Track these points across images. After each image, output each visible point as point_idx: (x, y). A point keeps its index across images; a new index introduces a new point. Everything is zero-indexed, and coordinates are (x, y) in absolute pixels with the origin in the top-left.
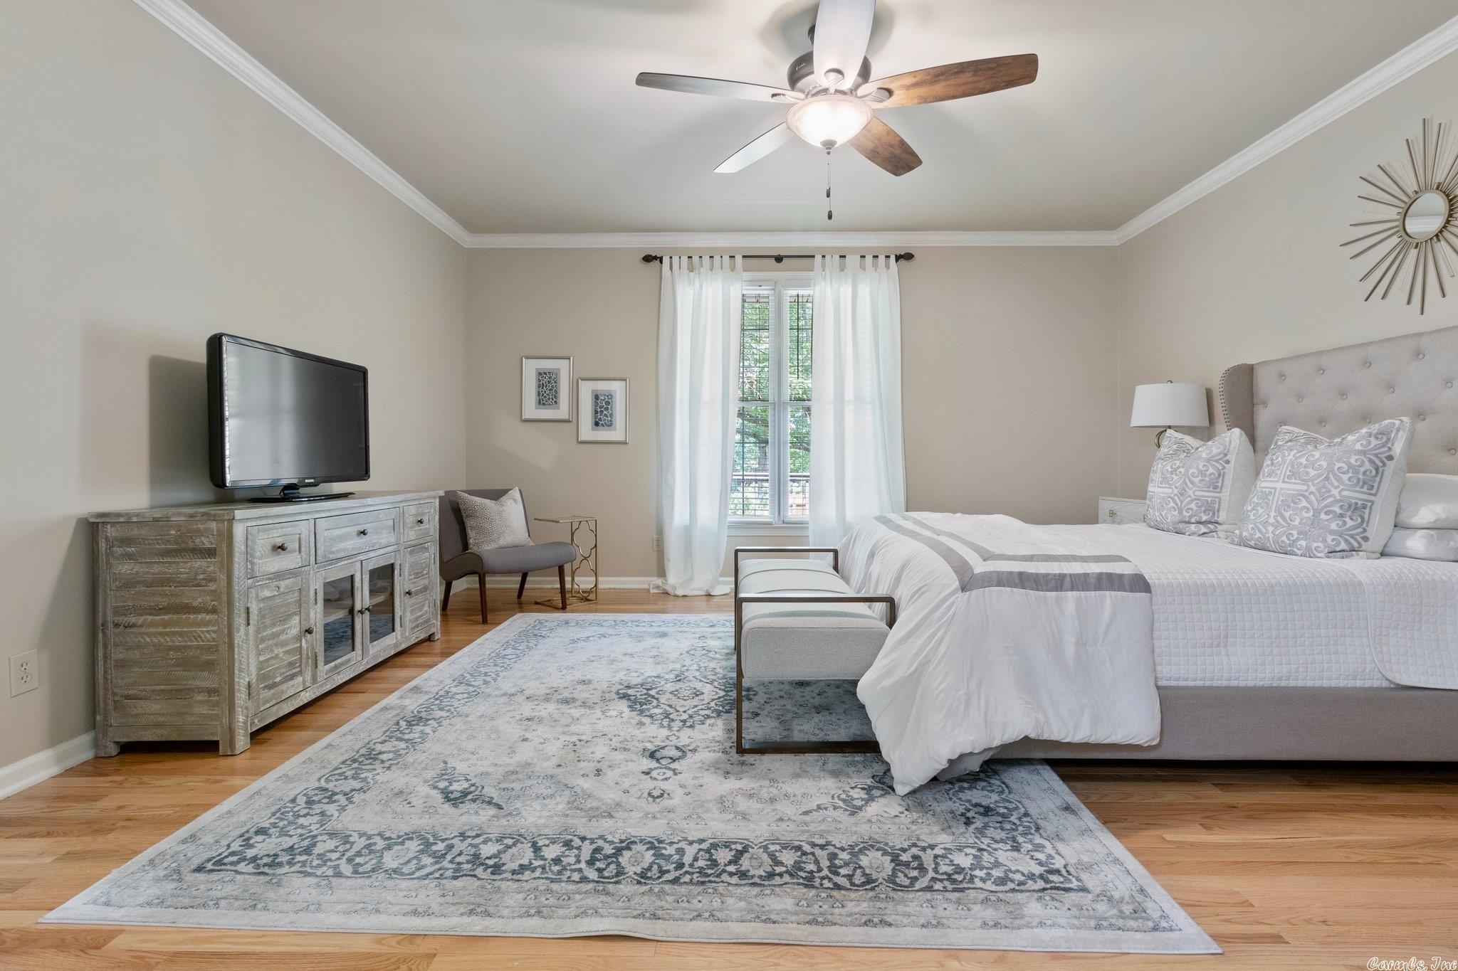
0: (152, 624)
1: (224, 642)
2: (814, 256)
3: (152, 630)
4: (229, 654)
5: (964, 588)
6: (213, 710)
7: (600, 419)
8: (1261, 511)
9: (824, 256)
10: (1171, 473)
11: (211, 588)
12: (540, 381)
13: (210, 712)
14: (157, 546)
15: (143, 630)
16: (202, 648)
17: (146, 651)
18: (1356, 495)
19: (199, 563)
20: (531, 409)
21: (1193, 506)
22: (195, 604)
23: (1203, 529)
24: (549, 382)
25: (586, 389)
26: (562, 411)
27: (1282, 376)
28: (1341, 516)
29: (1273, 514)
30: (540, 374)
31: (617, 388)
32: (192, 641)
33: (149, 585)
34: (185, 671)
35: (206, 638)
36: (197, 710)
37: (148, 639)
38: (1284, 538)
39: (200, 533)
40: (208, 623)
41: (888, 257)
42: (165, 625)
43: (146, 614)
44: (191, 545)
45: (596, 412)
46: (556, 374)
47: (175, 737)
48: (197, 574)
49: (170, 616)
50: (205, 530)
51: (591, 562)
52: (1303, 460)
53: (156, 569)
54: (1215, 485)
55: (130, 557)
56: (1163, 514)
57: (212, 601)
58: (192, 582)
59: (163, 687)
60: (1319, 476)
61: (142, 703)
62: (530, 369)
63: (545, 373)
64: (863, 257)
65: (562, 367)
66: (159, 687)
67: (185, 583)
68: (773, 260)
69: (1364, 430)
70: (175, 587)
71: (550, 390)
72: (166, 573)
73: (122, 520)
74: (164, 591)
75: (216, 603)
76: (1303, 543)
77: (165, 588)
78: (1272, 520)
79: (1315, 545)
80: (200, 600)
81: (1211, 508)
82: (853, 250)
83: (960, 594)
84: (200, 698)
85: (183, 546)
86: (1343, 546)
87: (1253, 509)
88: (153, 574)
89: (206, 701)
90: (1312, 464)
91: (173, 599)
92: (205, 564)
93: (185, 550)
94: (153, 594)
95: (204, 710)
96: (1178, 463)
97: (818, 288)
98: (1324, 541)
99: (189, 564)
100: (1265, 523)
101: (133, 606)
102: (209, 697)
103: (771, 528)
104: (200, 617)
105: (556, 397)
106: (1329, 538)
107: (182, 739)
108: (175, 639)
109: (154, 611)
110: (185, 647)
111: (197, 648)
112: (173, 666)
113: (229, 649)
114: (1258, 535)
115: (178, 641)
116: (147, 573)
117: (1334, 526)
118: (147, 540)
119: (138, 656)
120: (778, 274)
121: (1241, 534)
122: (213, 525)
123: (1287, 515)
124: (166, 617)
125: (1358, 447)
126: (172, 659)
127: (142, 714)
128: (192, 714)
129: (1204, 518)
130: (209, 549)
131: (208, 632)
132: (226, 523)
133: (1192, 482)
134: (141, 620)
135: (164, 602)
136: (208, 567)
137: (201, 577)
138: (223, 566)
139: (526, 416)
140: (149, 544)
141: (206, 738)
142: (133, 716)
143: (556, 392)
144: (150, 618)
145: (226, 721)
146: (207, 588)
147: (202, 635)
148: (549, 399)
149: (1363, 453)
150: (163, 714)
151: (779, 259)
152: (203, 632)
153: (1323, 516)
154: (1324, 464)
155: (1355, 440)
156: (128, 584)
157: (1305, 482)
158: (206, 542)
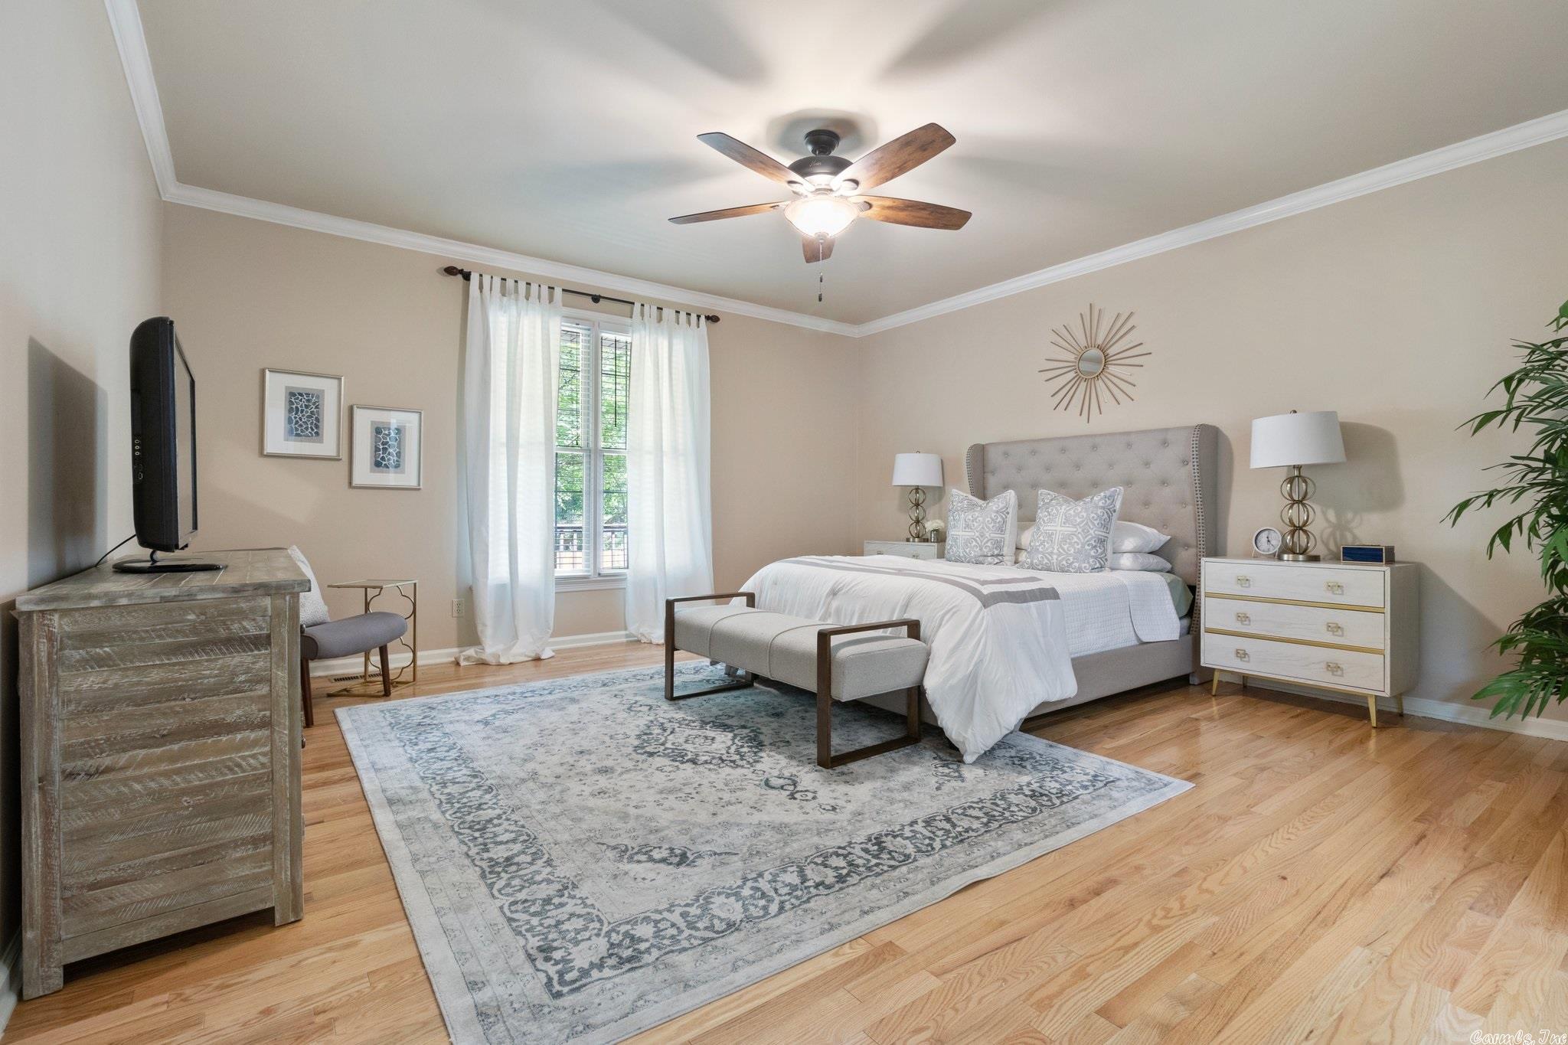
0: (147, 762)
1: (284, 767)
2: (633, 303)
3: (146, 770)
4: (291, 782)
5: (985, 606)
6: (262, 866)
7: (383, 459)
8: (1047, 545)
9: (643, 305)
10: (973, 521)
11: (259, 693)
12: (291, 403)
13: (257, 870)
14: (157, 641)
15: (129, 773)
16: (241, 782)
17: (133, 806)
18: (1101, 533)
19: (237, 659)
20: (277, 439)
21: (989, 544)
22: (229, 719)
23: (997, 561)
24: (307, 407)
25: (364, 421)
26: (328, 444)
27: (1006, 454)
28: (1095, 546)
29: (1056, 547)
30: (293, 395)
31: (410, 421)
32: (226, 774)
33: (145, 700)
34: (209, 821)
35: (250, 765)
36: (232, 873)
37: (137, 787)
38: (1064, 562)
39: (242, 615)
40: (255, 743)
41: (688, 314)
42: (173, 758)
43: (134, 748)
44: (223, 633)
45: (377, 449)
46: (318, 397)
47: (194, 923)
48: (234, 674)
49: (183, 744)
50: (253, 610)
51: (407, 638)
52: (1072, 512)
53: (155, 676)
54: (1001, 530)
55: (101, 662)
56: (967, 551)
57: (260, 711)
58: (227, 687)
59: (167, 854)
60: (1083, 522)
61: (125, 888)
62: (277, 387)
63: (301, 394)
64: (678, 312)
65: (328, 390)
66: (159, 856)
67: (213, 691)
68: (589, 299)
69: (1102, 494)
70: (193, 699)
71: (308, 417)
72: (176, 680)
73: (95, 603)
74: (171, 708)
75: (268, 713)
76: (1077, 565)
77: (173, 703)
78: (1055, 551)
79: (1083, 565)
80: (239, 712)
81: (999, 545)
82: (670, 304)
83: (985, 612)
84: (238, 855)
85: (211, 636)
86: (1098, 565)
87: (1041, 544)
88: (148, 684)
89: (249, 857)
90: (1077, 514)
91: (188, 719)
92: (249, 659)
93: (214, 643)
94: (150, 715)
95: (246, 870)
96: (977, 514)
97: (636, 336)
98: (1088, 562)
99: (220, 662)
100: (1051, 554)
101: (108, 739)
102: (256, 848)
103: (587, 582)
104: (239, 736)
105: (317, 427)
106: (1091, 560)
107: (207, 922)
108: (193, 776)
109: (151, 742)
110: (211, 786)
111: (234, 782)
112: (189, 817)
113: (291, 774)
114: (1046, 561)
115: (196, 779)
116: (138, 683)
117: (1092, 553)
118: (135, 632)
119: (117, 816)
120: (594, 313)
121: (1032, 561)
122: (267, 602)
123: (1065, 547)
124: (176, 747)
125: (1101, 504)
126: (188, 807)
127: (126, 906)
128: (223, 882)
129: (996, 552)
130: (257, 637)
131: (253, 756)
132: (288, 598)
133: (988, 528)
134: (123, 758)
135: (171, 723)
136: (253, 663)
137: (242, 678)
138: (283, 659)
139: (269, 449)
140: (142, 639)
141: (253, 909)
142: (104, 914)
143: (317, 420)
144: (143, 752)
145: (285, 876)
146: (252, 694)
147: (244, 763)
148: (307, 428)
149: (1103, 508)
150: (168, 895)
151: (596, 299)
152: (244, 758)
153: (1087, 547)
154: (1085, 515)
155: (1098, 499)
156: (96, 705)
157: (1075, 526)
158: (251, 628)
